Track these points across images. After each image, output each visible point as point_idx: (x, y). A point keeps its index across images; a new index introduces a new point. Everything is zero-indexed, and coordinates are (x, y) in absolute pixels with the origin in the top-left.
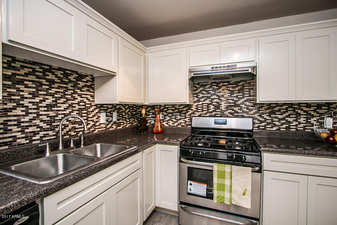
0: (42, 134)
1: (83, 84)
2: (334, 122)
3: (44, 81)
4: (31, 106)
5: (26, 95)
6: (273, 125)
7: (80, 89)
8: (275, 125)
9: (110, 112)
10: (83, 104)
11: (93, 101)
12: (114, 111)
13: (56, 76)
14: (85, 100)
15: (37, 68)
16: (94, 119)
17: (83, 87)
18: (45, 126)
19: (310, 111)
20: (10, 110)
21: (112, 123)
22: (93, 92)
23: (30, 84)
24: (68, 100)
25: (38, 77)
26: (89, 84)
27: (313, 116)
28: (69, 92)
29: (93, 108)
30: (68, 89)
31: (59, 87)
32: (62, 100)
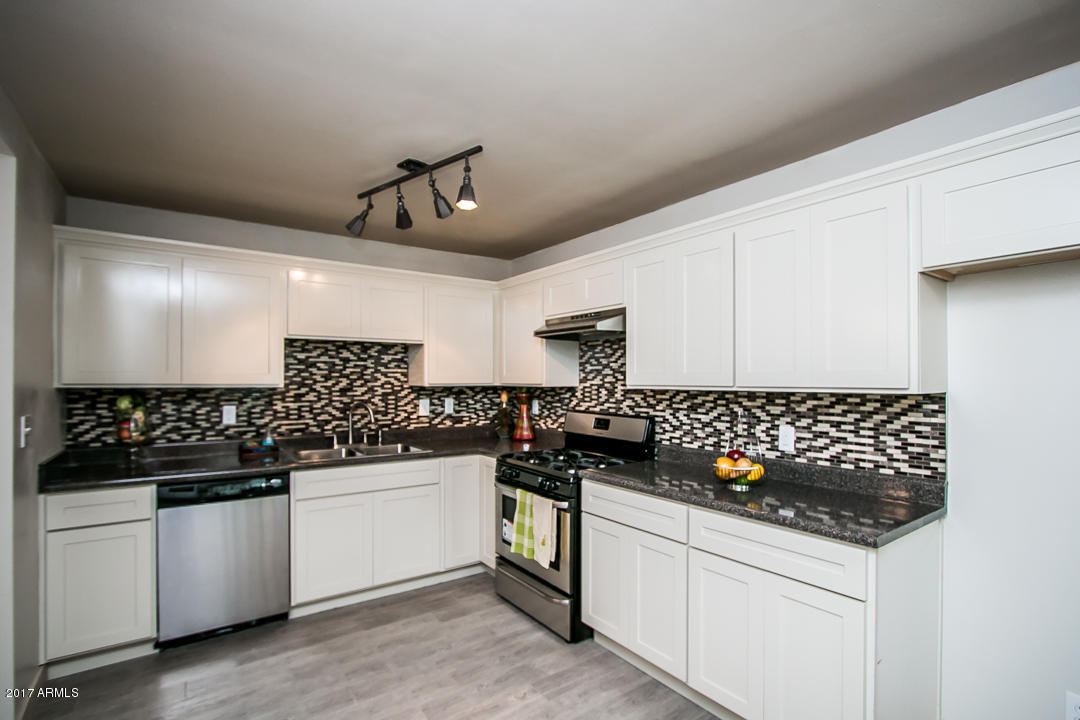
0: (335, 423)
1: (390, 358)
2: (798, 438)
3: (337, 361)
4: (323, 390)
5: (318, 378)
6: (693, 437)
7: (386, 366)
8: (697, 438)
9: (439, 398)
10: (390, 386)
11: (406, 382)
12: (447, 396)
13: (352, 352)
14: (392, 380)
15: (330, 347)
16: (409, 408)
17: (390, 362)
18: (337, 414)
19: (754, 407)
20: (303, 395)
21: (442, 417)
22: (407, 368)
23: (322, 366)
24: (367, 381)
25: (331, 357)
26: (399, 356)
27: (760, 421)
28: (369, 371)
29: (406, 392)
30: (366, 368)
31: (356, 366)
32: (359, 383)
